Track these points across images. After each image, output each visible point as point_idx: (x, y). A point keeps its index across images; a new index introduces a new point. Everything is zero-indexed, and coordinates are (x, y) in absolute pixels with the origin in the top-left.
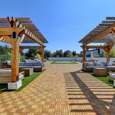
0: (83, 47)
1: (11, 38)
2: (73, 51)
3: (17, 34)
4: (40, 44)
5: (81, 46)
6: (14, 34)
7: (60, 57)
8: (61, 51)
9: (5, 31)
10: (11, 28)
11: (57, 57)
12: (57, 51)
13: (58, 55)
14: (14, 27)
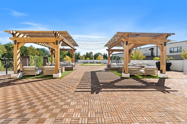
0: (108, 50)
1: (55, 44)
2: (104, 54)
3: (59, 42)
4: (71, 47)
5: (107, 50)
6: (57, 41)
7: (90, 59)
8: (91, 53)
9: (51, 40)
10: (55, 38)
11: (87, 59)
12: (87, 53)
13: (88, 58)
14: (57, 37)
